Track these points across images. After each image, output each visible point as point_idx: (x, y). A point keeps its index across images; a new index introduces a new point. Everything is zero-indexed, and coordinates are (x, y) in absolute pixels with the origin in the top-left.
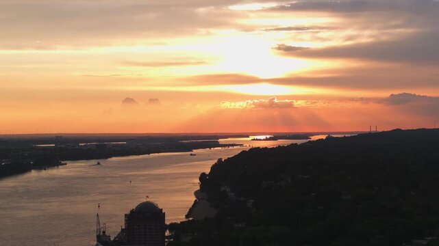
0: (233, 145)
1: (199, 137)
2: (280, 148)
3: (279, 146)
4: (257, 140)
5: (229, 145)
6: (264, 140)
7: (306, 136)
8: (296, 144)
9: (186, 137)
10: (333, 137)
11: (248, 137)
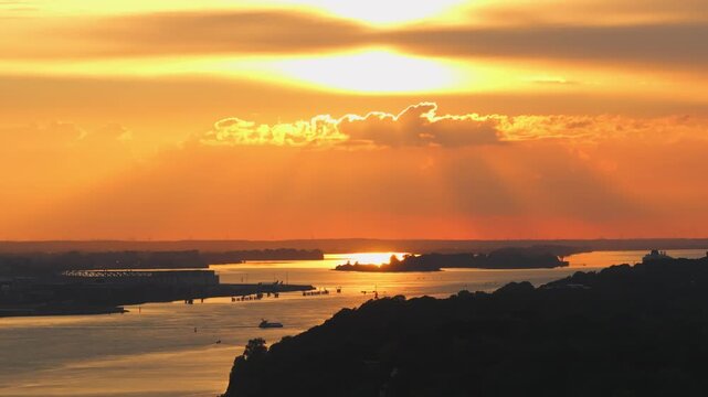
0: (275, 289)
1: (129, 256)
2: (464, 300)
3: (464, 294)
4: (358, 268)
5: (261, 289)
6: (385, 269)
7: (547, 255)
8: (526, 284)
9: (75, 257)
10: (670, 260)
11: (318, 256)
